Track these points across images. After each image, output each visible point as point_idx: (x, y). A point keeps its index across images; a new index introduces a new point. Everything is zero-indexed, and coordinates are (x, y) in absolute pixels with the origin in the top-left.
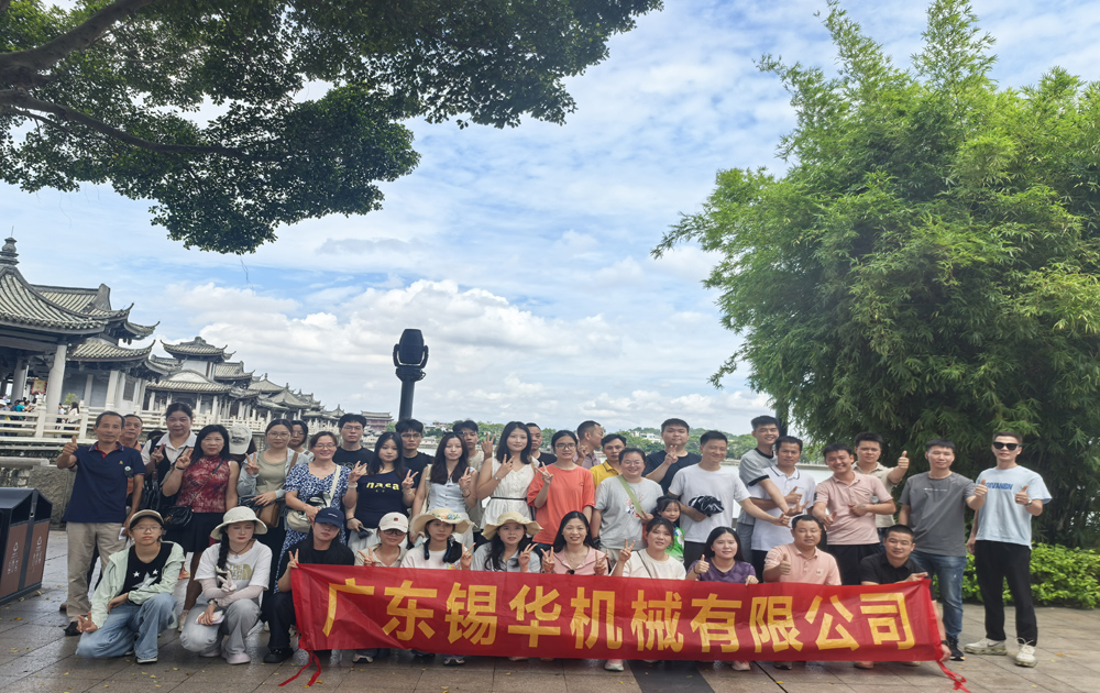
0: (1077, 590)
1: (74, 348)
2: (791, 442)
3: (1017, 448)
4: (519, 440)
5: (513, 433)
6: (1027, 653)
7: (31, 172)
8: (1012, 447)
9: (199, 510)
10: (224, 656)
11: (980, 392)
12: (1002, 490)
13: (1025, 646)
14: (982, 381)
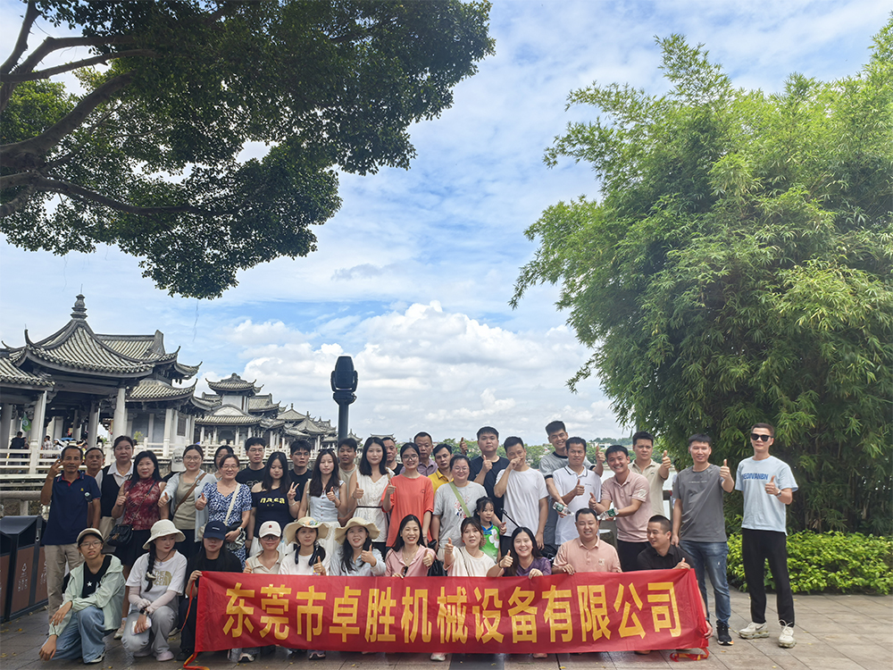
0: (870, 577)
1: (131, 390)
2: (577, 443)
3: (769, 439)
4: (376, 454)
5: (370, 448)
6: (787, 635)
7: (61, 238)
8: (764, 438)
9: (138, 528)
10: (155, 655)
11: (768, 386)
12: (760, 480)
13: (786, 627)
14: (768, 375)
